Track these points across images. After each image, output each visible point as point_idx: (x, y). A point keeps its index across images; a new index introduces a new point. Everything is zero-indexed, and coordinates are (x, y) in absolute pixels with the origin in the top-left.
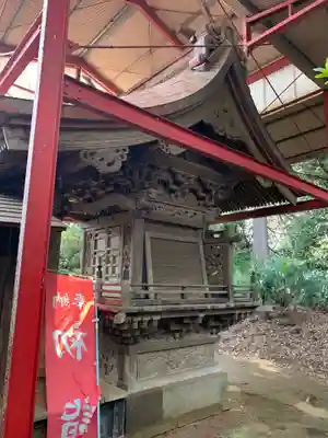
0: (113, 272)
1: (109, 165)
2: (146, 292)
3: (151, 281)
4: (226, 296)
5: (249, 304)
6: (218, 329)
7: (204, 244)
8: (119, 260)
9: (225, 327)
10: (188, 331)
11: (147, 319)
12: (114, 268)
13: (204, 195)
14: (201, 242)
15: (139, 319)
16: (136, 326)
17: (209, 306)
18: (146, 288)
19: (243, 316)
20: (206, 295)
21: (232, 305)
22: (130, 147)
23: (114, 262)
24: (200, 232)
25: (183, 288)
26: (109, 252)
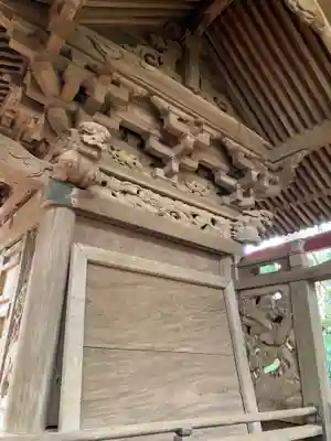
7: (238, 291)
13: (231, 182)
24: (227, 262)
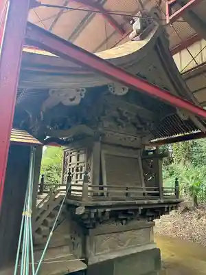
0: (81, 177)
1: (72, 100)
2: (102, 191)
3: (105, 183)
4: (158, 195)
5: (174, 200)
6: (153, 218)
7: (142, 160)
8: (84, 169)
9: (158, 217)
10: (132, 219)
11: (101, 210)
12: (81, 175)
13: (141, 126)
14: (140, 158)
15: (95, 211)
16: (93, 216)
17: (146, 202)
18: (102, 188)
19: (170, 209)
20: (144, 194)
21: (162, 201)
22: (86, 88)
23: (81, 170)
24: (139, 151)
25: (127, 189)
26: (78, 164)
